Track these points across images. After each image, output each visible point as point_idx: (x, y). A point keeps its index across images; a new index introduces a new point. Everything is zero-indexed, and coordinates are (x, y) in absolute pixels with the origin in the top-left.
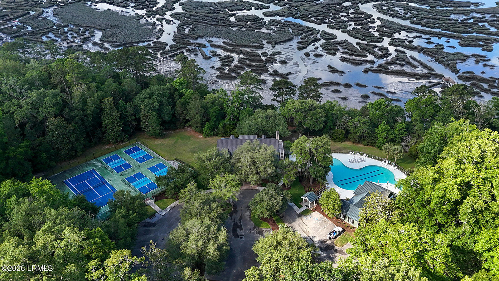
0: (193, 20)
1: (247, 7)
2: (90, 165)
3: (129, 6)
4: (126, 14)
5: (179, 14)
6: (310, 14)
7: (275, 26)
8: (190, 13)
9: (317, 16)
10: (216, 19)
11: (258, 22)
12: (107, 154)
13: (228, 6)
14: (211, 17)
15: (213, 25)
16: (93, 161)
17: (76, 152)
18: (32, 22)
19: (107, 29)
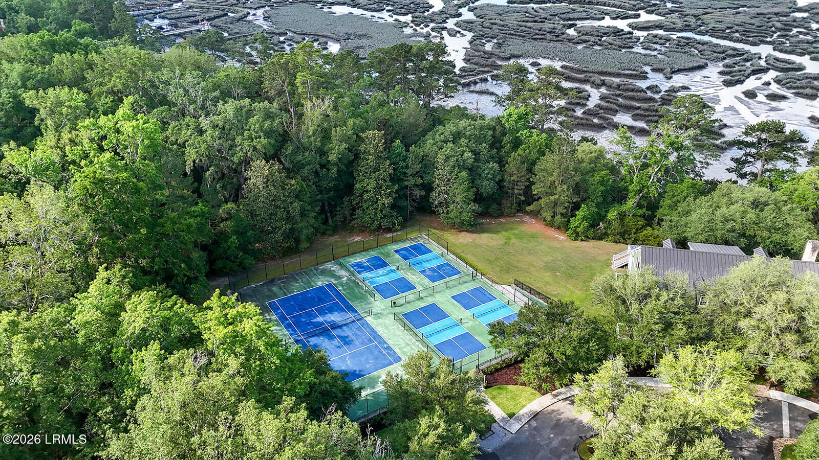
0: (498, 31)
1: (595, 14)
2: (324, 273)
3: (383, 10)
4: (379, 20)
5: (471, 23)
6: (728, 28)
7: (661, 44)
8: (491, 21)
9: (744, 31)
10: (540, 30)
11: (624, 36)
12: (359, 252)
13: (559, 12)
14: (530, 28)
15: (535, 39)
16: (331, 266)
17: (297, 241)
18: (230, 26)
19: (348, 39)
